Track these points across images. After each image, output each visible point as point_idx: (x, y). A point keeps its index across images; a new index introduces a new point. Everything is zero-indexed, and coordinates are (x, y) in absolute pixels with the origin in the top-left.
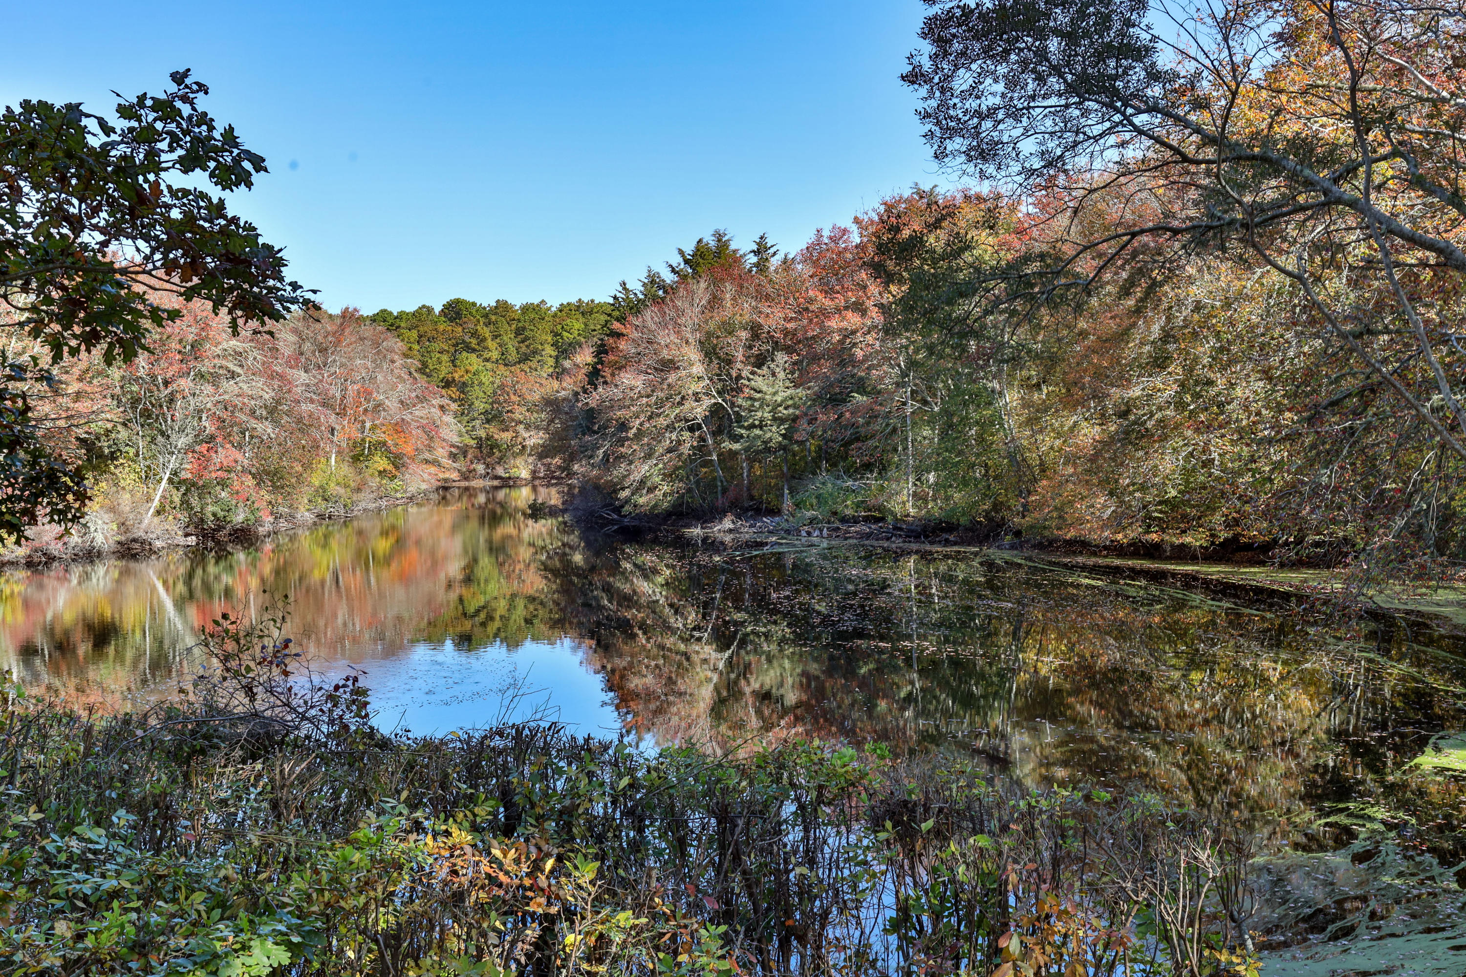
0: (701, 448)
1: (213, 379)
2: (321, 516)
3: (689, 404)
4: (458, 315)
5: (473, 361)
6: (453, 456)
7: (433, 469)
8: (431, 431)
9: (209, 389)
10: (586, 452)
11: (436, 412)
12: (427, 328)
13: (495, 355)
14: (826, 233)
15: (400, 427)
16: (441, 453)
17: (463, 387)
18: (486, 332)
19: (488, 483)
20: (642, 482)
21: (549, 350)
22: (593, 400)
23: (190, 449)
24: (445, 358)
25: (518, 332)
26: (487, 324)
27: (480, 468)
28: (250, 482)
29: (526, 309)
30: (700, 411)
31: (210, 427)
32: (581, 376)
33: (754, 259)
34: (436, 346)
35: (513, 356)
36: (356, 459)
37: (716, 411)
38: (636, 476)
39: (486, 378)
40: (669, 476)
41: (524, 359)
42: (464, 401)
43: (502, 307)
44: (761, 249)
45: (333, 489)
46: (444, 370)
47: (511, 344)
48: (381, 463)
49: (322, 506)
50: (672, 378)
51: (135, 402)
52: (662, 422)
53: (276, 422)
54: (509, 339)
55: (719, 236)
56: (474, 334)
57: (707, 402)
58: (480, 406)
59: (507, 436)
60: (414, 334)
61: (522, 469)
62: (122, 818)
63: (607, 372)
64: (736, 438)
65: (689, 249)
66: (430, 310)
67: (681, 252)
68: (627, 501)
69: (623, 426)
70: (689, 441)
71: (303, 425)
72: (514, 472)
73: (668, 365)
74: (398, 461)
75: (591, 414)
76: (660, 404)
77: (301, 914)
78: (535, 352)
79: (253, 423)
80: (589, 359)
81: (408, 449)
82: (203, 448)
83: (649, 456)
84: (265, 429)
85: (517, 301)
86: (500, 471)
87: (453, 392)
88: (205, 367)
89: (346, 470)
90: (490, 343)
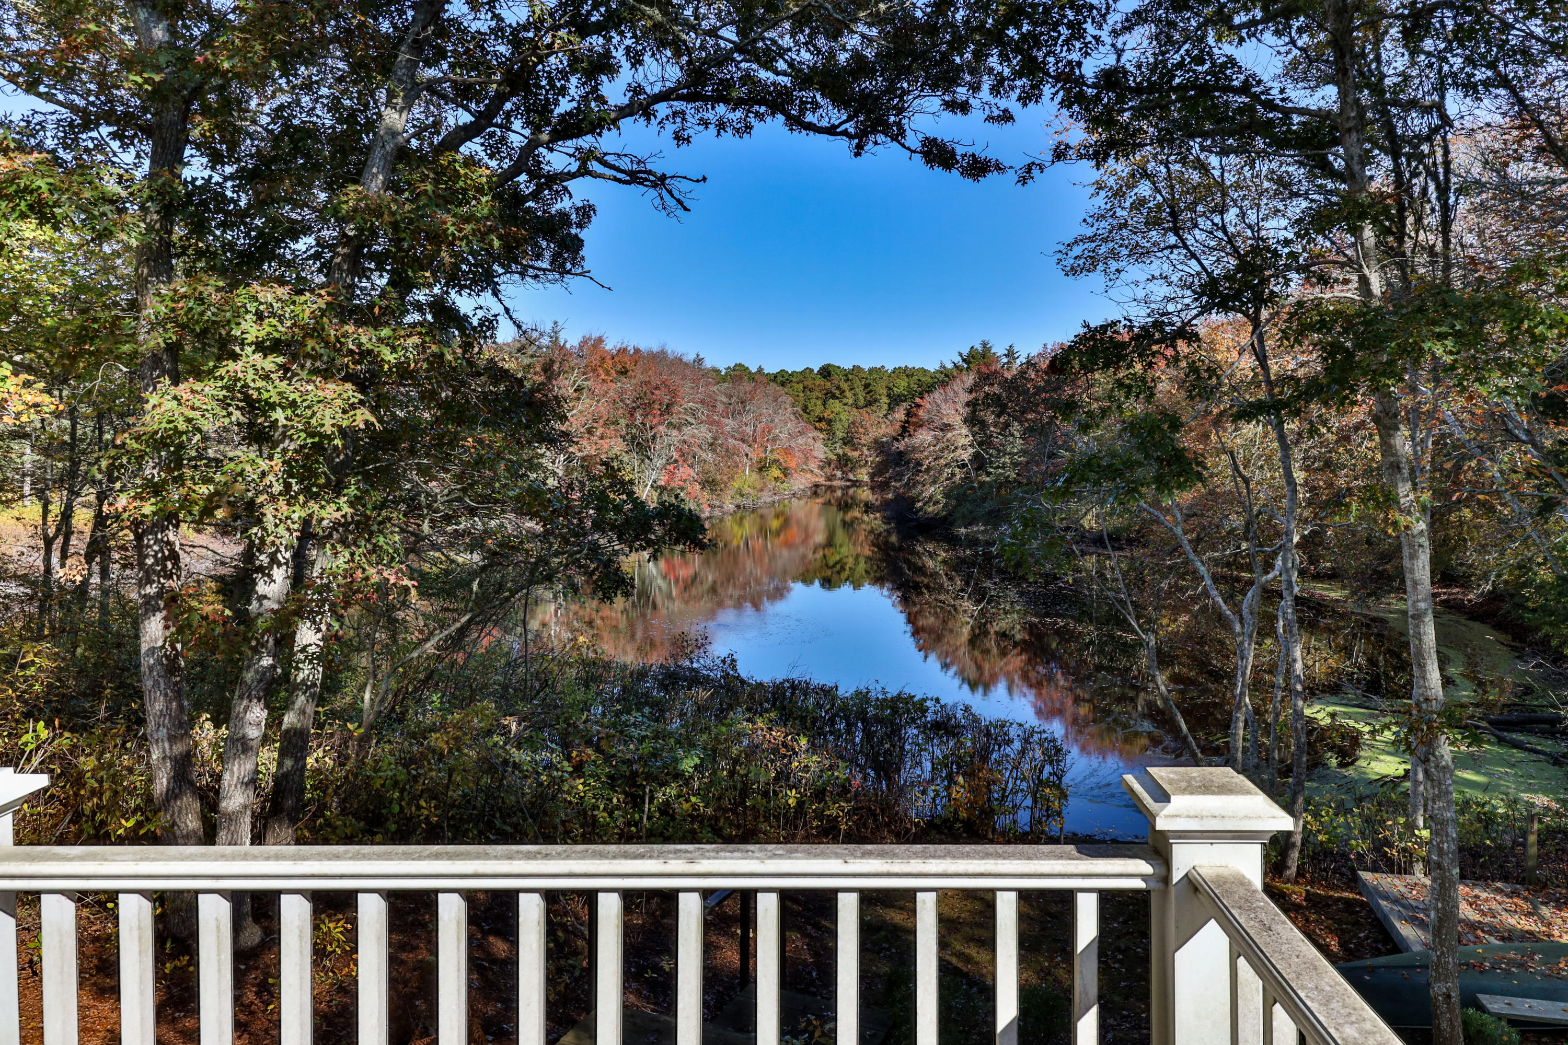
0: (967, 478)
1: (679, 428)
2: (738, 507)
3: (960, 451)
4: (829, 374)
5: (835, 405)
6: (821, 468)
7: (809, 476)
8: (807, 455)
9: (675, 433)
10: (899, 477)
11: (811, 441)
12: (809, 383)
13: (850, 401)
14: (1050, 347)
15: (788, 451)
16: (813, 466)
17: (829, 422)
18: (845, 386)
19: (843, 483)
20: (931, 498)
21: (885, 400)
22: (901, 446)
23: (664, 467)
24: (819, 402)
25: (866, 386)
26: (847, 380)
27: (839, 474)
28: (698, 487)
29: (871, 370)
30: (966, 456)
31: (676, 455)
32: (898, 426)
33: (1005, 360)
34: (813, 395)
35: (862, 402)
36: (760, 470)
37: (976, 457)
38: (926, 494)
39: (844, 417)
40: (947, 495)
41: (869, 404)
42: (830, 432)
43: (857, 369)
44: (1010, 353)
45: (746, 490)
46: (818, 410)
47: (861, 395)
48: (775, 472)
49: (739, 500)
50: (949, 435)
51: (634, 438)
52: (943, 462)
53: (714, 451)
54: (860, 391)
55: (984, 344)
56: (838, 388)
57: (971, 451)
58: (840, 434)
59: (856, 454)
60: (801, 386)
61: (863, 475)
62: (647, 710)
63: (911, 429)
64: (989, 474)
65: (965, 352)
66: (811, 370)
67: (960, 354)
68: (921, 509)
69: (919, 464)
70: (959, 475)
71: (730, 453)
72: (860, 477)
73: (947, 427)
74: (786, 472)
75: (901, 454)
76: (942, 450)
77: (705, 749)
78: (876, 400)
79: (700, 453)
80: (903, 417)
81: (792, 464)
82: (671, 467)
83: (934, 482)
84: (709, 456)
85: (866, 366)
86: (851, 476)
87: (823, 425)
88: (674, 419)
89: (755, 476)
90: (848, 394)
